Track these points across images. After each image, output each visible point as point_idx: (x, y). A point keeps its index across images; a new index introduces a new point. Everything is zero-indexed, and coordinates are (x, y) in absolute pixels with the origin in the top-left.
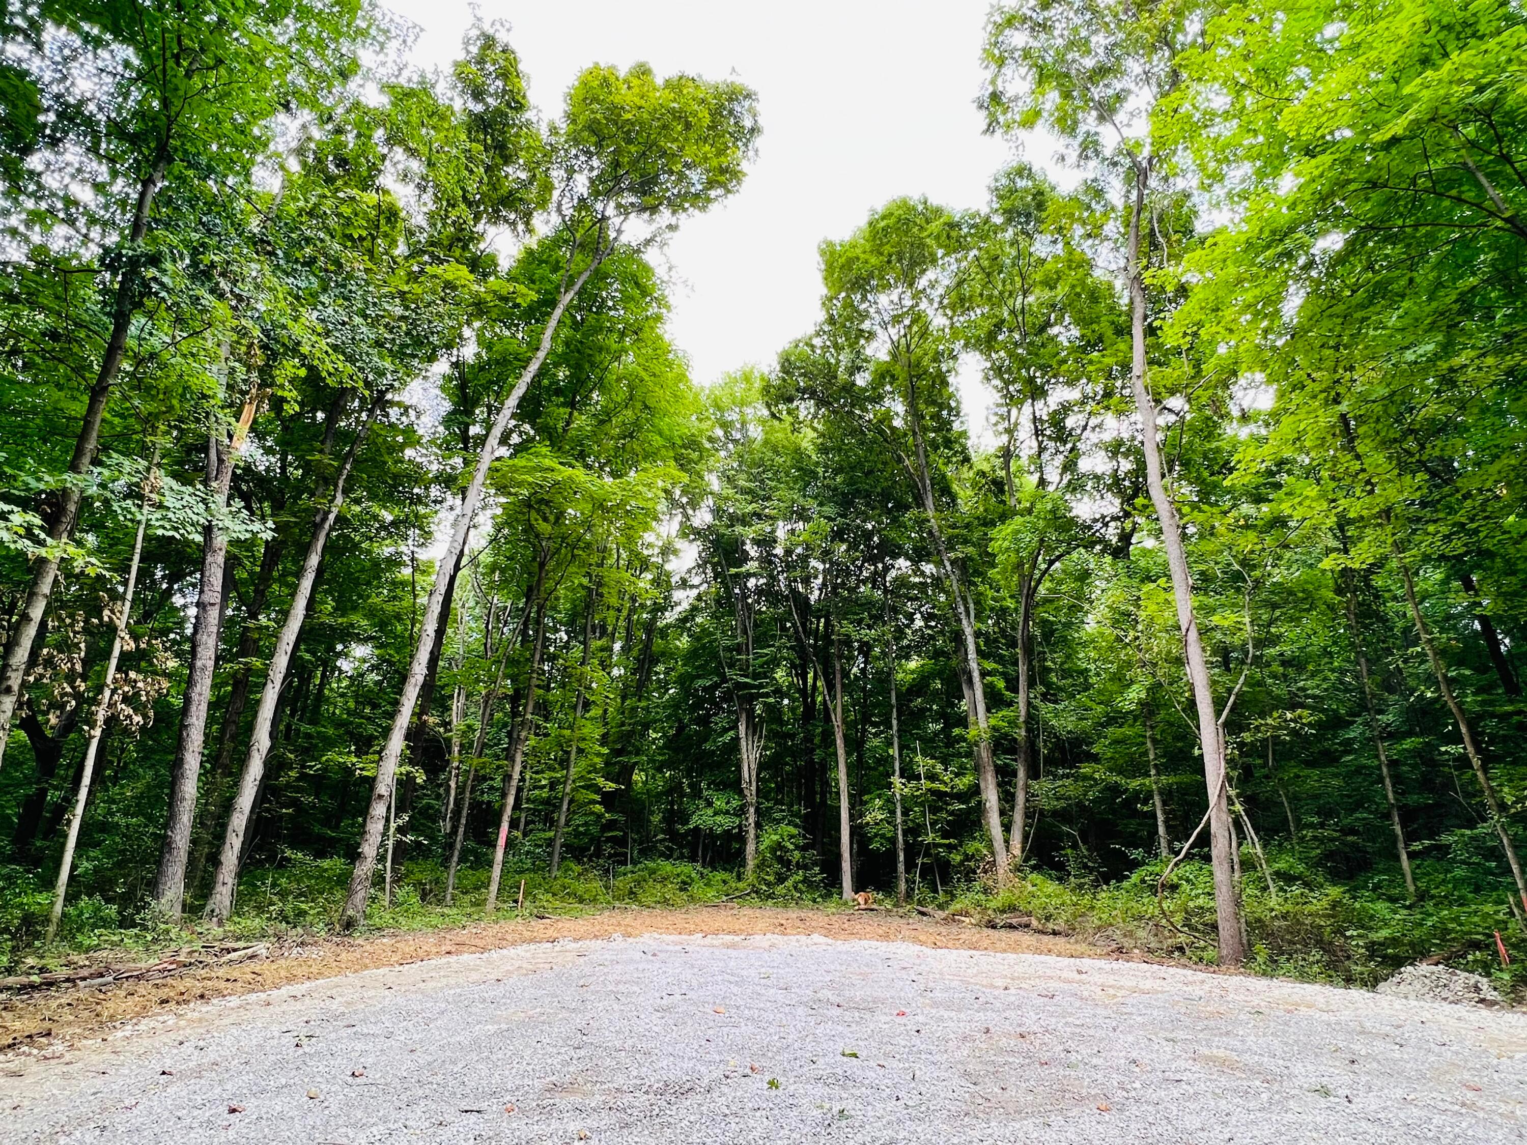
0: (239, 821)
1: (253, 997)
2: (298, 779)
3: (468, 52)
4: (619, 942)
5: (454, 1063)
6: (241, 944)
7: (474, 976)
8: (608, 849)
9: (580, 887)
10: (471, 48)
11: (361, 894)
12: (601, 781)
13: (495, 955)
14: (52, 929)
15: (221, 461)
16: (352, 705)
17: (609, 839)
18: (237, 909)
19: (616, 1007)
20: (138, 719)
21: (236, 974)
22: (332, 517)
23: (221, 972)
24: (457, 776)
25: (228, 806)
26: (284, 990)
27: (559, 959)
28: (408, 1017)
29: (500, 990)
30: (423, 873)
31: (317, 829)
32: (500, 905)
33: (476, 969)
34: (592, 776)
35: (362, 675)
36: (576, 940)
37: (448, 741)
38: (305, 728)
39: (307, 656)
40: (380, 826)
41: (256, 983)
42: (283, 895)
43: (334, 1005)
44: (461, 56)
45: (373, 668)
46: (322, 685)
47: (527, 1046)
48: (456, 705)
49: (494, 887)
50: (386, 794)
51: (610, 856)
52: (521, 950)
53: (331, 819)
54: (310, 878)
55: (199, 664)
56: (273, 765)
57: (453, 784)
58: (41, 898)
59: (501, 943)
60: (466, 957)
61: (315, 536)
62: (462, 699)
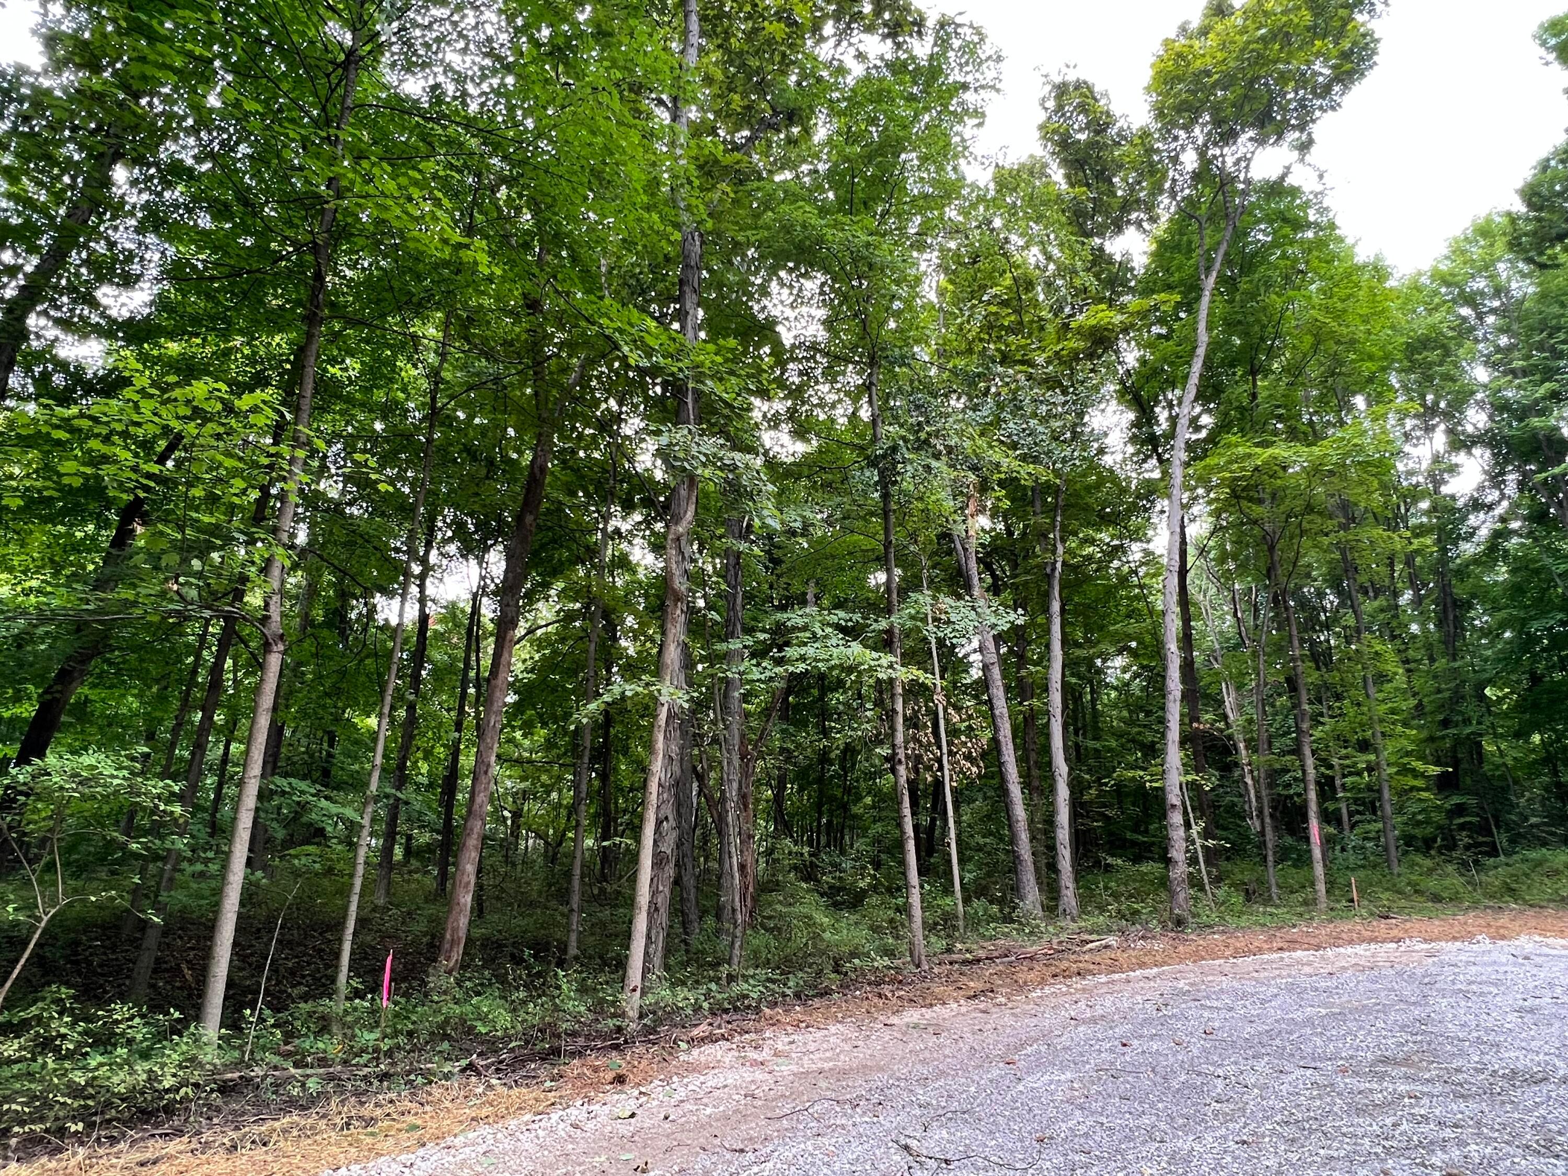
0: (1063, 834)
1: (1116, 976)
2: (1098, 796)
3: (1046, 109)
4: (1484, 943)
5: (1291, 1033)
6: (1094, 937)
7: (1307, 970)
8: (1464, 839)
9: (1432, 884)
10: (1047, 105)
11: (1182, 895)
12: (1419, 765)
13: (1329, 953)
14: (961, 923)
15: (965, 550)
16: (1125, 713)
17: (1462, 827)
18: (1083, 910)
19: (1463, 1003)
20: (974, 769)
21: (1098, 959)
22: (1059, 565)
23: (1087, 957)
24: (1251, 772)
25: (1050, 822)
26: (1138, 973)
27: (1404, 959)
28: (1244, 996)
29: (1333, 982)
30: (1243, 872)
31: (1129, 835)
32: (1332, 905)
33: (1309, 964)
34: (1405, 760)
35: (1127, 684)
36: (1426, 941)
37: (1230, 737)
38: (1091, 744)
39: (1074, 680)
40: (1181, 832)
41: (1114, 967)
42: (1116, 896)
43: (1181, 984)
44: (1042, 116)
45: (1136, 676)
46: (1093, 701)
47: (1361, 1028)
48: (1229, 701)
49: (1321, 887)
50: (1178, 803)
51: (1467, 848)
52: (1360, 949)
53: (1138, 825)
54: (1135, 881)
55: (997, 712)
56: (1076, 786)
57: (1249, 780)
58: (948, 900)
59: (1336, 941)
60: (1299, 954)
61: (1050, 585)
62: (1233, 694)
